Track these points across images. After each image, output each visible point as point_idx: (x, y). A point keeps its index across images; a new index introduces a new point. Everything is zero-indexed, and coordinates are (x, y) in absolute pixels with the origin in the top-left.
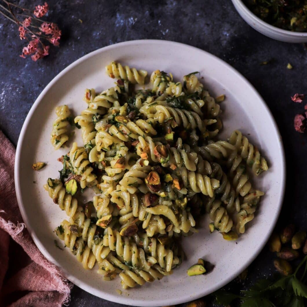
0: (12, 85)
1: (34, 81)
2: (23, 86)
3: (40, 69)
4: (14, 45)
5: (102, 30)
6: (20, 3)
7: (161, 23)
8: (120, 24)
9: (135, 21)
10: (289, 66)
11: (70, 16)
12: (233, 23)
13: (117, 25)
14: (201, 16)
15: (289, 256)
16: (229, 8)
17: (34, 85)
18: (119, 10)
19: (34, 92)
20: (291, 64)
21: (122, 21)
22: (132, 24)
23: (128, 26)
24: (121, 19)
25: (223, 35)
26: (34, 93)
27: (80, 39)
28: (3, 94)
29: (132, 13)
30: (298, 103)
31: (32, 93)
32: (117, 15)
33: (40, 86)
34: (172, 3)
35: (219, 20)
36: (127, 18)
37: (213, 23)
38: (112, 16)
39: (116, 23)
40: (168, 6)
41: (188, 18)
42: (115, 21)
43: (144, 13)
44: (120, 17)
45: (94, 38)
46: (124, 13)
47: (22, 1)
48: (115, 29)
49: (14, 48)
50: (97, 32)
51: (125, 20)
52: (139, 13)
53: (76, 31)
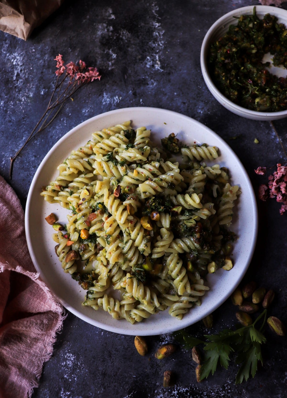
0: (11, 155)
3: (36, 142)
4: (13, 120)
5: (91, 108)
6: (19, 82)
7: (142, 101)
8: (107, 102)
9: (119, 100)
10: (256, 141)
12: (206, 101)
13: (104, 103)
14: (178, 95)
15: (250, 310)
16: (204, 88)
17: (31, 156)
18: (105, 90)
19: (30, 161)
20: (258, 139)
21: (108, 100)
22: (117, 101)
23: (113, 104)
24: (108, 97)
25: (198, 112)
26: (31, 162)
27: (71, 115)
28: (3, 163)
29: (117, 93)
30: (261, 175)
31: (29, 162)
32: (104, 94)
33: (35, 156)
34: (152, 84)
35: (194, 99)
36: (112, 97)
37: (189, 102)
38: (100, 95)
39: (103, 101)
40: (149, 86)
41: (167, 97)
42: (102, 100)
43: (128, 92)
44: (106, 96)
45: (83, 115)
46: (110, 92)
47: (21, 80)
48: (102, 107)
49: (13, 123)
50: (86, 109)
51: (111, 99)
52: (124, 92)
53: (68, 109)
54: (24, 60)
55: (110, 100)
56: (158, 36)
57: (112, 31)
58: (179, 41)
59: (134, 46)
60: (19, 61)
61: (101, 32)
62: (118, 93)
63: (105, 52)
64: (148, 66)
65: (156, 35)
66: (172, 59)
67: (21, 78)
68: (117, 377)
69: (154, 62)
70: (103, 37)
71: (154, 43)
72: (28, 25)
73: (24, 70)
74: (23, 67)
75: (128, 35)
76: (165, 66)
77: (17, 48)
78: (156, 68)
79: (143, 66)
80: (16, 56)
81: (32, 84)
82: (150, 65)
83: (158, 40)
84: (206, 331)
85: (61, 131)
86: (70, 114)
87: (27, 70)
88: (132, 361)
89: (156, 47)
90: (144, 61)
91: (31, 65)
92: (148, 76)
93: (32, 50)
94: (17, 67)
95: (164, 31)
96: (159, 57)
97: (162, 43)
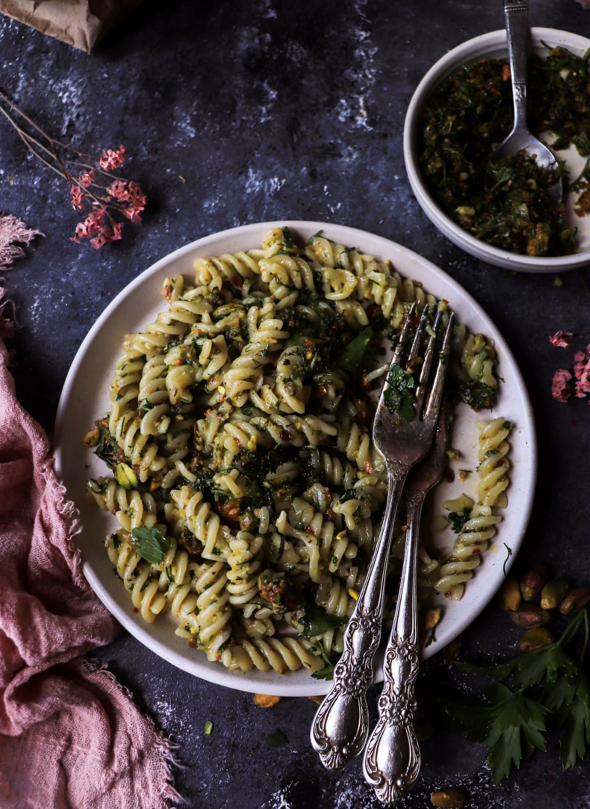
0: (52, 289)
1: (92, 286)
2: (73, 294)
3: (105, 264)
4: (59, 218)
5: (221, 199)
6: (73, 140)
7: (328, 190)
8: (255, 188)
9: (281, 185)
10: (557, 282)
11: (164, 169)
13: (249, 191)
14: (402, 180)
17: (93, 292)
18: (253, 163)
19: (91, 304)
20: (562, 279)
21: (257, 183)
22: (277, 188)
23: (268, 194)
24: (256, 179)
26: (93, 306)
27: (179, 212)
28: (36, 305)
29: (277, 170)
30: (561, 348)
31: (89, 306)
32: (248, 172)
33: (103, 294)
34: (350, 155)
36: (266, 178)
38: (241, 173)
39: (247, 185)
40: (342, 159)
41: (379, 183)
42: (245, 183)
43: (299, 170)
44: (254, 175)
45: (206, 212)
46: (261, 169)
47: (77, 136)
48: (245, 198)
49: (59, 223)
50: (212, 202)
51: (264, 182)
52: (290, 170)
53: (174, 198)
54: (85, 95)
55: (261, 184)
56: (365, 58)
57: (269, 44)
58: (406, 70)
59: (313, 77)
60: (74, 96)
61: (247, 45)
62: (279, 171)
63: (255, 86)
64: (342, 119)
65: (361, 56)
66: (391, 107)
67: (78, 132)
68: (259, 753)
69: (355, 111)
70: (250, 54)
71: (356, 72)
72: (96, 21)
73: (85, 115)
74: (83, 109)
75: (302, 52)
76: (378, 120)
77: (71, 69)
78: (359, 123)
79: (331, 118)
80: (68, 85)
81: (99, 145)
82: (346, 117)
83: (365, 66)
84: (443, 663)
85: (159, 244)
86: (178, 210)
87: (91, 115)
88: (290, 721)
89: (359, 80)
90: (333, 107)
91: (100, 105)
92: (342, 139)
93: (102, 74)
94: (71, 109)
95: (376, 49)
96: (365, 101)
97: (371, 73)
